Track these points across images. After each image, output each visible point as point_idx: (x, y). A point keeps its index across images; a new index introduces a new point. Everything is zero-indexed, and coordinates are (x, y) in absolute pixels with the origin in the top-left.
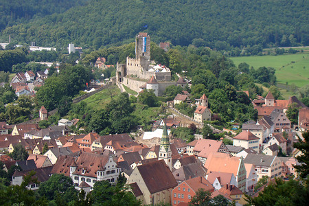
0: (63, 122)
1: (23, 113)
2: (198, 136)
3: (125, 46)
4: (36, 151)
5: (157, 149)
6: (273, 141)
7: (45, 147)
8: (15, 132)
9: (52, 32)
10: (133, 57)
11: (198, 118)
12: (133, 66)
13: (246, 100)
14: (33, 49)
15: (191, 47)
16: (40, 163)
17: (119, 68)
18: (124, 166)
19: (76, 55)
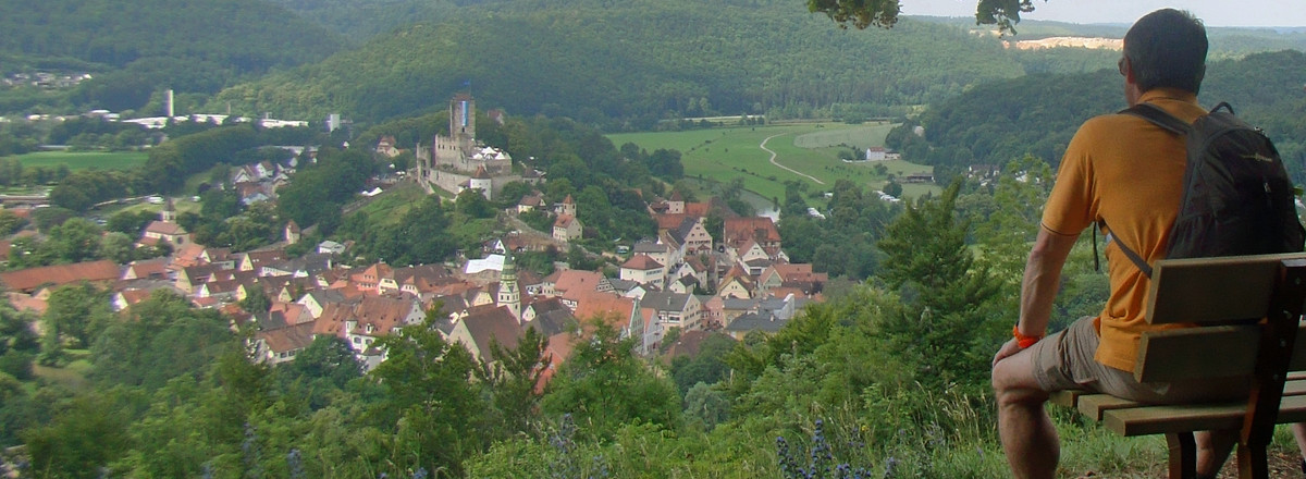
0: (326, 248)
1: (259, 233)
2: (563, 266)
3: (427, 117)
4: (284, 296)
5: (493, 289)
6: (687, 270)
7: (299, 289)
8: (246, 264)
9: (302, 95)
10: (446, 133)
11: (560, 234)
12: (446, 150)
13: (637, 204)
14: (268, 123)
15: (540, 117)
16: (292, 317)
17: (421, 153)
18: (438, 315)
19: (341, 132)
